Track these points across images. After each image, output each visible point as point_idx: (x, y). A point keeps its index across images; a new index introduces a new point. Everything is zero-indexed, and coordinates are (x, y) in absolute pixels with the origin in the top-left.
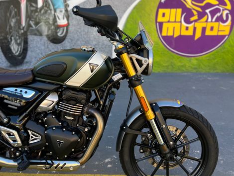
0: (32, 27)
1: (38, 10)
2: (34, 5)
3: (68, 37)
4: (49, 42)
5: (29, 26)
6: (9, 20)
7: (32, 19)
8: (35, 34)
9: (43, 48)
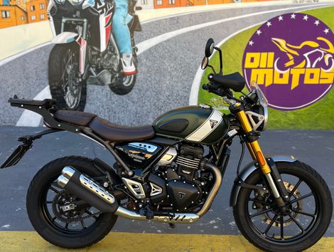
0: (92, 75)
1: (101, 55)
2: (95, 48)
5: (89, 73)
7: (94, 66)
8: (96, 84)
9: (105, 99)
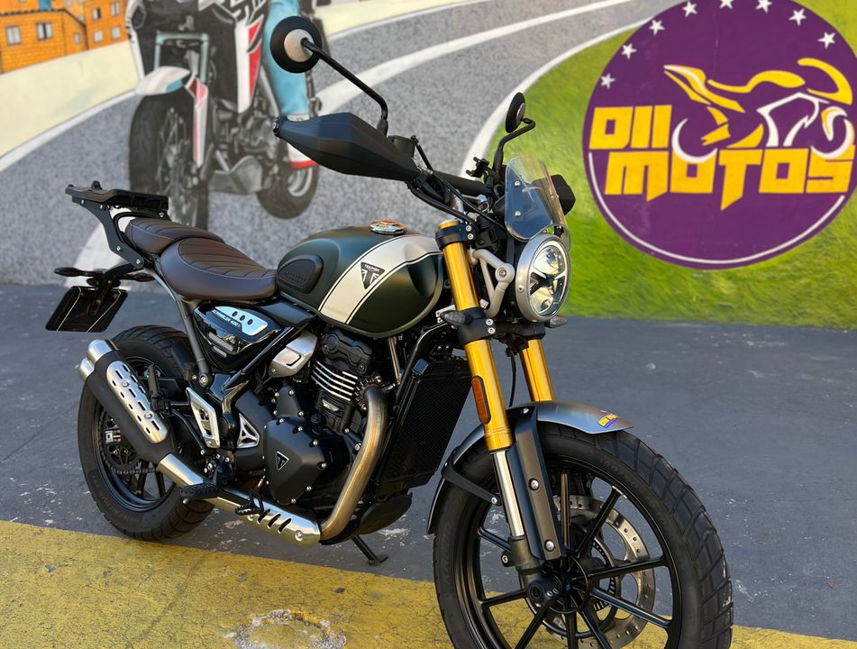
0: (220, 168)
1: (239, 120)
2: (227, 104)
3: (318, 199)
4: (265, 213)
5: (214, 164)
6: (162, 152)
7: (223, 147)
8: (229, 190)
9: (248, 229)
